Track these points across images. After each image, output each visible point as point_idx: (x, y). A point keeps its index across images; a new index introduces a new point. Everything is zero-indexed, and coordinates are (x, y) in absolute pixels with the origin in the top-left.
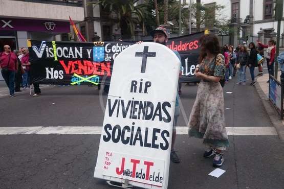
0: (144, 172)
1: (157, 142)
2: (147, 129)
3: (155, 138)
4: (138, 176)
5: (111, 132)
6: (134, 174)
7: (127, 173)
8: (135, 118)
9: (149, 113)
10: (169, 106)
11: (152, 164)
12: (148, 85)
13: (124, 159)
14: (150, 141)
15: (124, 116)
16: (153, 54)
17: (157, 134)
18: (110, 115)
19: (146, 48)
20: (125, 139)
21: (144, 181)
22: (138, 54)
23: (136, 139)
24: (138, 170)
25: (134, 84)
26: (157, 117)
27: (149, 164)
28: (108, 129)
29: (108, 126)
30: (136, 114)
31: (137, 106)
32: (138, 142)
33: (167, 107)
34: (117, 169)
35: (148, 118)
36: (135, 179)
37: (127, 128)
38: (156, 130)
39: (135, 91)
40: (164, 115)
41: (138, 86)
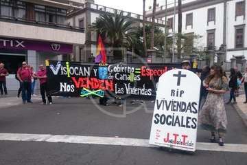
0: (182, 141)
1: (189, 124)
2: (183, 117)
3: (188, 122)
4: (178, 143)
5: (159, 118)
6: (175, 142)
7: (171, 142)
8: (174, 110)
9: (183, 108)
10: (196, 104)
11: (187, 137)
12: (182, 92)
13: (168, 134)
14: (185, 123)
15: (168, 109)
16: (185, 76)
17: (189, 120)
18: (158, 109)
19: (180, 72)
20: (169, 122)
21: (183, 146)
22: (174, 75)
23: (176, 122)
24: (178, 140)
25: (173, 92)
26: (189, 111)
27: (185, 137)
29: (157, 115)
30: (175, 108)
31: (176, 104)
32: (177, 124)
33: (194, 105)
34: (165, 140)
35: (183, 111)
36: (176, 145)
37: (170, 116)
38: (188, 118)
39: (174, 96)
40: (193, 109)
41: (176, 93)
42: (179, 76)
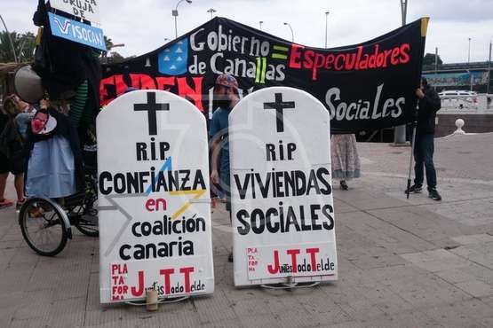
0: (309, 262)
1: (318, 222)
2: (302, 208)
3: (314, 217)
4: (301, 268)
5: (248, 220)
6: (295, 268)
7: (285, 269)
8: (281, 195)
9: (300, 186)
10: (327, 173)
11: (317, 250)
12: (292, 147)
13: (276, 253)
14: (308, 222)
15: (265, 195)
16: (291, 105)
17: (316, 212)
18: (243, 197)
19: (279, 96)
20: (273, 226)
21: (311, 273)
22: (268, 105)
23: (288, 223)
24: (300, 262)
25: (270, 148)
26: (313, 190)
27: (313, 251)
28: (243, 217)
29: (243, 212)
30: (282, 189)
31: (282, 179)
32: (292, 227)
33: (323, 175)
34: (270, 267)
35: (300, 192)
36: (298, 274)
37: (272, 211)
38: (315, 207)
39: (274, 159)
40: (321, 186)
41: (277, 150)
42: (279, 105)
